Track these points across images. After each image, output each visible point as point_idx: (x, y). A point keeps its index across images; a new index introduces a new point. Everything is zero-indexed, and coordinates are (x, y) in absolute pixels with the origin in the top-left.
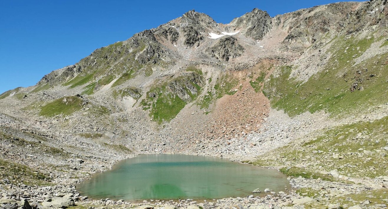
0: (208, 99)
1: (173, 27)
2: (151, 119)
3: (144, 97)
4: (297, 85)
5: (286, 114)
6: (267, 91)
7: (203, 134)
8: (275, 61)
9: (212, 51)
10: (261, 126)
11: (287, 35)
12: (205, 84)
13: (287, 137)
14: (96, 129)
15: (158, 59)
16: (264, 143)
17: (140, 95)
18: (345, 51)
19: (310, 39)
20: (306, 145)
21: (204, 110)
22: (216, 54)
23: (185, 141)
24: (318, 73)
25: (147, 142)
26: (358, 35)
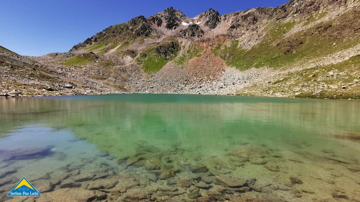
0: (182, 59)
1: (159, 16)
2: (143, 71)
3: (138, 56)
4: (244, 52)
5: (238, 70)
6: (223, 55)
7: (180, 81)
8: (227, 37)
9: (184, 32)
10: (221, 77)
11: (230, 26)
12: (180, 49)
13: (246, 82)
14: (102, 74)
15: (148, 33)
16: (228, 87)
17: (136, 55)
18: (276, 30)
19: (245, 29)
20: (275, 83)
21: (180, 66)
22: (186, 34)
23: (167, 86)
24: (257, 44)
25: (140, 85)
26: (283, 21)
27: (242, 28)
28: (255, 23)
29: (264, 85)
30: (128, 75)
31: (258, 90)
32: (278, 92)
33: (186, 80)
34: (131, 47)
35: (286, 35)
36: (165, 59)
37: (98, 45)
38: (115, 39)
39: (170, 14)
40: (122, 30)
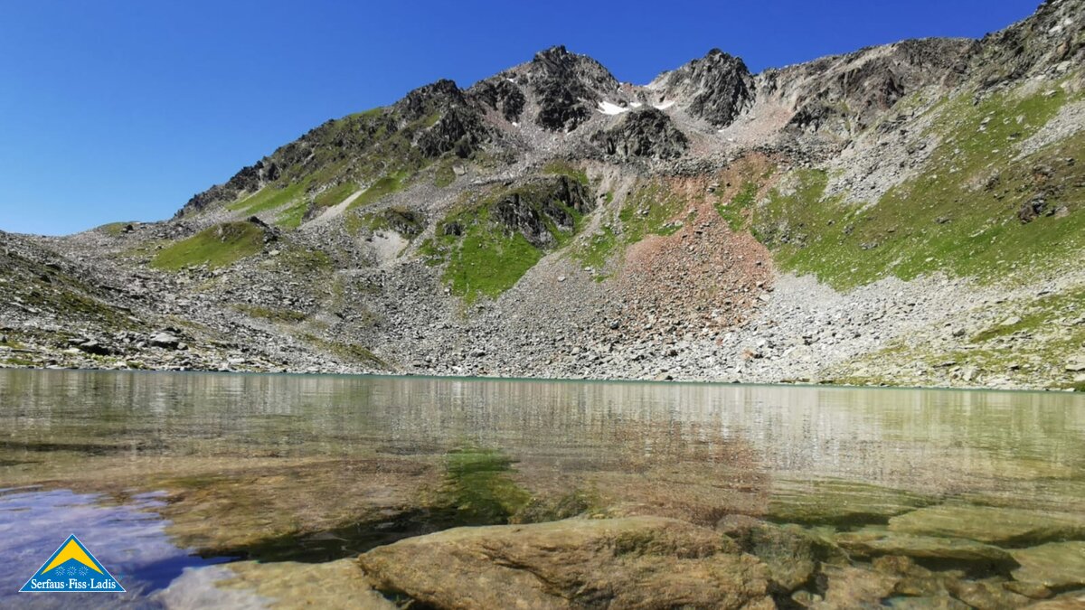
0: (601, 245)
1: (511, 80)
2: (447, 290)
3: (430, 231)
4: (848, 215)
5: (825, 287)
6: (762, 228)
7: (592, 330)
9: (609, 140)
10: (756, 316)
11: (793, 114)
12: (594, 206)
13: (858, 336)
14: (290, 300)
15: (470, 146)
16: (787, 352)
17: (420, 228)
18: (982, 128)
19: (853, 125)
20: (985, 336)
21: (594, 271)
22: (617, 149)
23: (540, 347)
24: (905, 182)
25: (434, 345)
26: (1012, 90)
27: (842, 121)
28: (894, 102)
29: (936, 344)
30: (387, 306)
31: (913, 363)
32: (998, 373)
33: (616, 327)
34: (403, 198)
35: (1025, 145)
36: (533, 244)
37: (277, 192)
38: (341, 170)
39: (555, 73)
40: (370, 133)
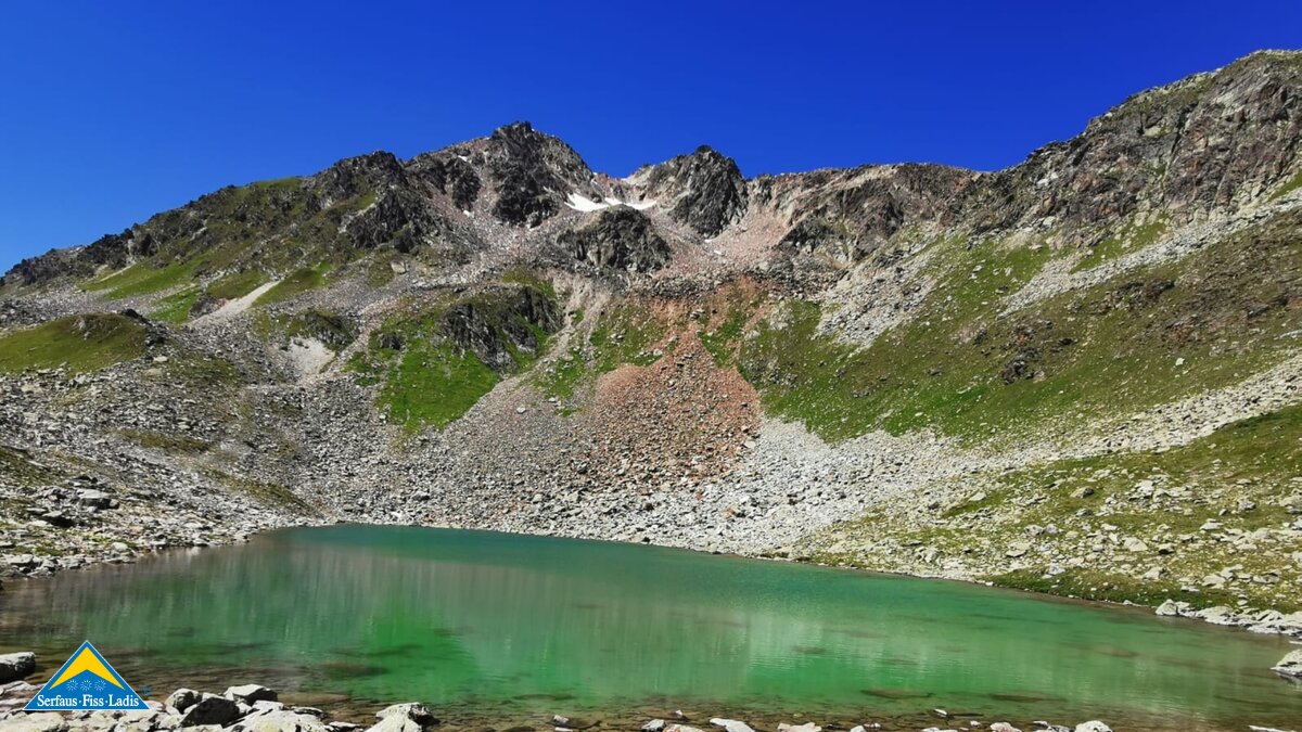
1: (464, 158)
2: (383, 417)
3: (362, 342)
4: (841, 356)
5: (814, 436)
6: (750, 364)
7: (557, 474)
8: (771, 283)
9: (582, 240)
10: (740, 466)
11: (788, 230)
12: (562, 326)
13: (843, 497)
14: (188, 423)
15: (413, 239)
16: (770, 512)
17: (350, 337)
18: (973, 277)
19: (851, 249)
20: (954, 512)
21: (559, 403)
22: (588, 254)
24: (899, 326)
25: (367, 485)
26: (1002, 239)
27: (839, 243)
28: (894, 229)
29: (912, 515)
30: (308, 433)
31: (886, 539)
32: (953, 556)
33: (584, 472)
34: (329, 297)
35: (1010, 300)
36: (488, 365)
38: (246, 252)
39: (517, 155)
40: (284, 210)
